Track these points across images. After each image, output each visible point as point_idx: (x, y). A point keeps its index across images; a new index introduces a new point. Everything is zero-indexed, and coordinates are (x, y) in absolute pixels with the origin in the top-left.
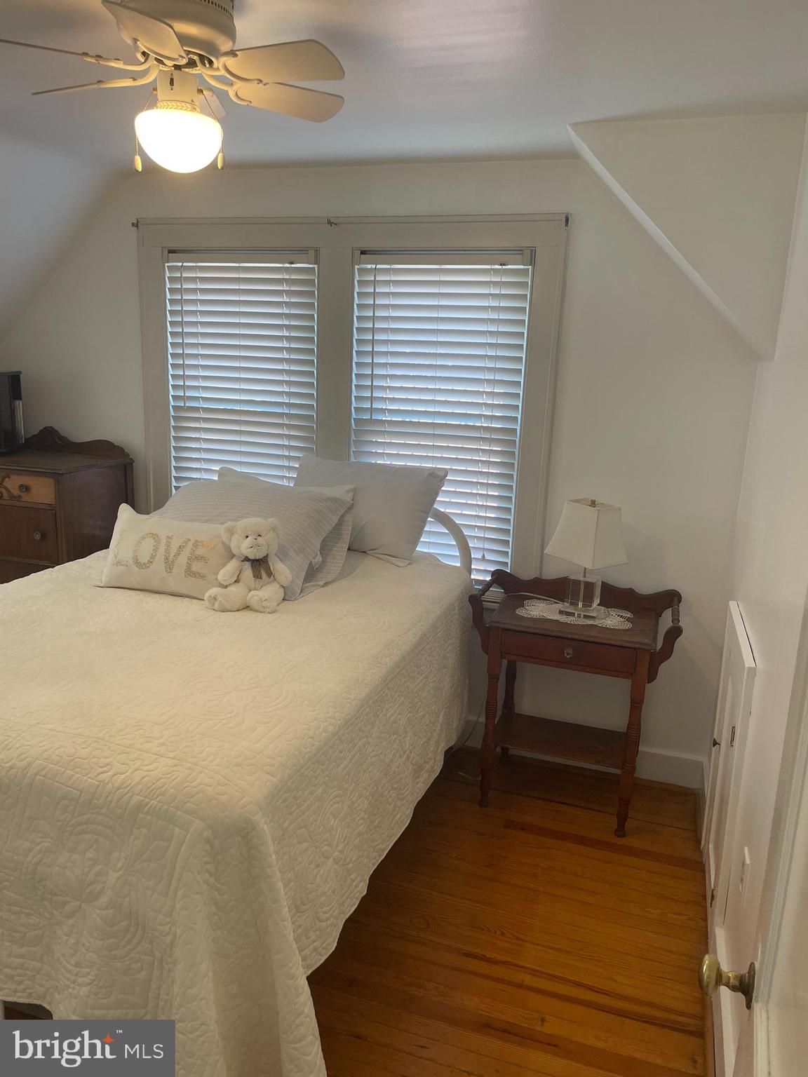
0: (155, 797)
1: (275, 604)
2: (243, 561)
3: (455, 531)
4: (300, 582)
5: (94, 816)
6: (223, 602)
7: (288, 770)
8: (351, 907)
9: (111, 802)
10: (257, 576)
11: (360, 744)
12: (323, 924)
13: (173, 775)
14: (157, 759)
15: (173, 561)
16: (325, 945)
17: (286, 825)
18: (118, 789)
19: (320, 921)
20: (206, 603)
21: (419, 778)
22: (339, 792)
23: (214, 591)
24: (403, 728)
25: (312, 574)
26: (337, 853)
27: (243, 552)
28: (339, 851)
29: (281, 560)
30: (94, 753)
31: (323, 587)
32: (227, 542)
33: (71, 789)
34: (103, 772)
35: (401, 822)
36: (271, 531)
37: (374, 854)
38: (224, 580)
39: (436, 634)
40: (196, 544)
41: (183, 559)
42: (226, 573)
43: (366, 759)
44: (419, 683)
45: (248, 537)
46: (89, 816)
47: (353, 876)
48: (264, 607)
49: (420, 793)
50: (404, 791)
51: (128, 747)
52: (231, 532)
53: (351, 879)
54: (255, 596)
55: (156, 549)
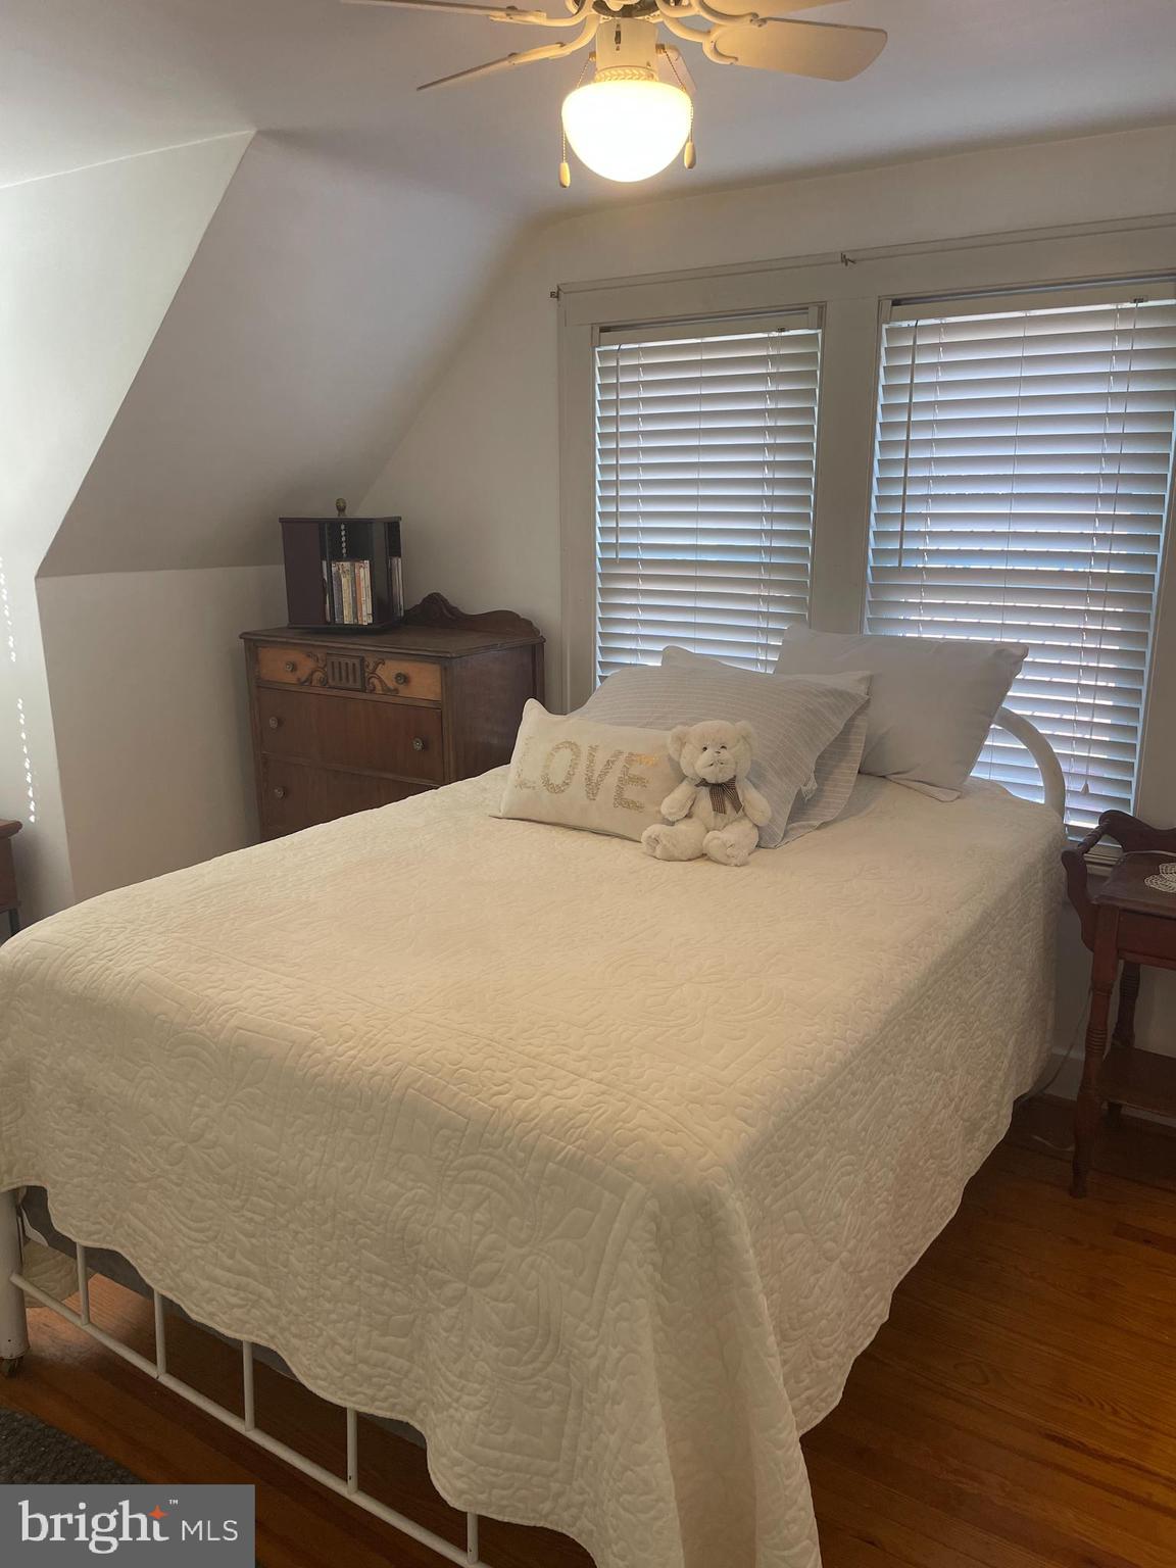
0: (572, 1140)
1: (746, 851)
2: (697, 786)
3: (1039, 746)
4: (783, 820)
5: (487, 1158)
6: (668, 845)
7: (773, 1118)
8: (865, 1339)
9: (510, 1140)
10: (719, 808)
11: (882, 1083)
12: (822, 1364)
13: (600, 1108)
14: (575, 1080)
15: (597, 784)
16: (825, 1394)
17: (767, 1202)
18: (520, 1121)
19: (818, 1358)
20: (644, 846)
21: (973, 1141)
22: (852, 1157)
23: (655, 829)
24: (950, 1061)
25: (801, 808)
26: (845, 1254)
27: (698, 772)
28: (850, 1251)
29: (756, 786)
30: (486, 1063)
31: (818, 828)
32: (675, 757)
33: (454, 1114)
34: (500, 1093)
35: (944, 1210)
36: (742, 741)
37: (900, 1257)
38: (670, 814)
39: (1007, 913)
40: (631, 758)
41: (612, 780)
42: (673, 803)
43: (893, 1107)
44: (977, 991)
45: (705, 749)
46: (479, 1156)
47: (868, 1291)
48: (728, 856)
49: (974, 1165)
50: (950, 1160)
51: (534, 1058)
52: (681, 741)
53: (866, 1296)
54: (716, 840)
55: (574, 765)
